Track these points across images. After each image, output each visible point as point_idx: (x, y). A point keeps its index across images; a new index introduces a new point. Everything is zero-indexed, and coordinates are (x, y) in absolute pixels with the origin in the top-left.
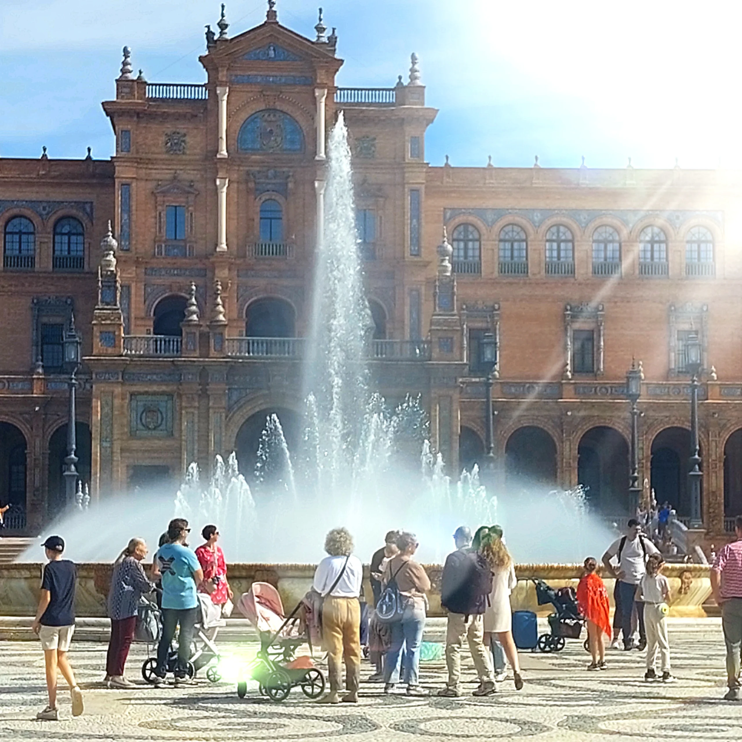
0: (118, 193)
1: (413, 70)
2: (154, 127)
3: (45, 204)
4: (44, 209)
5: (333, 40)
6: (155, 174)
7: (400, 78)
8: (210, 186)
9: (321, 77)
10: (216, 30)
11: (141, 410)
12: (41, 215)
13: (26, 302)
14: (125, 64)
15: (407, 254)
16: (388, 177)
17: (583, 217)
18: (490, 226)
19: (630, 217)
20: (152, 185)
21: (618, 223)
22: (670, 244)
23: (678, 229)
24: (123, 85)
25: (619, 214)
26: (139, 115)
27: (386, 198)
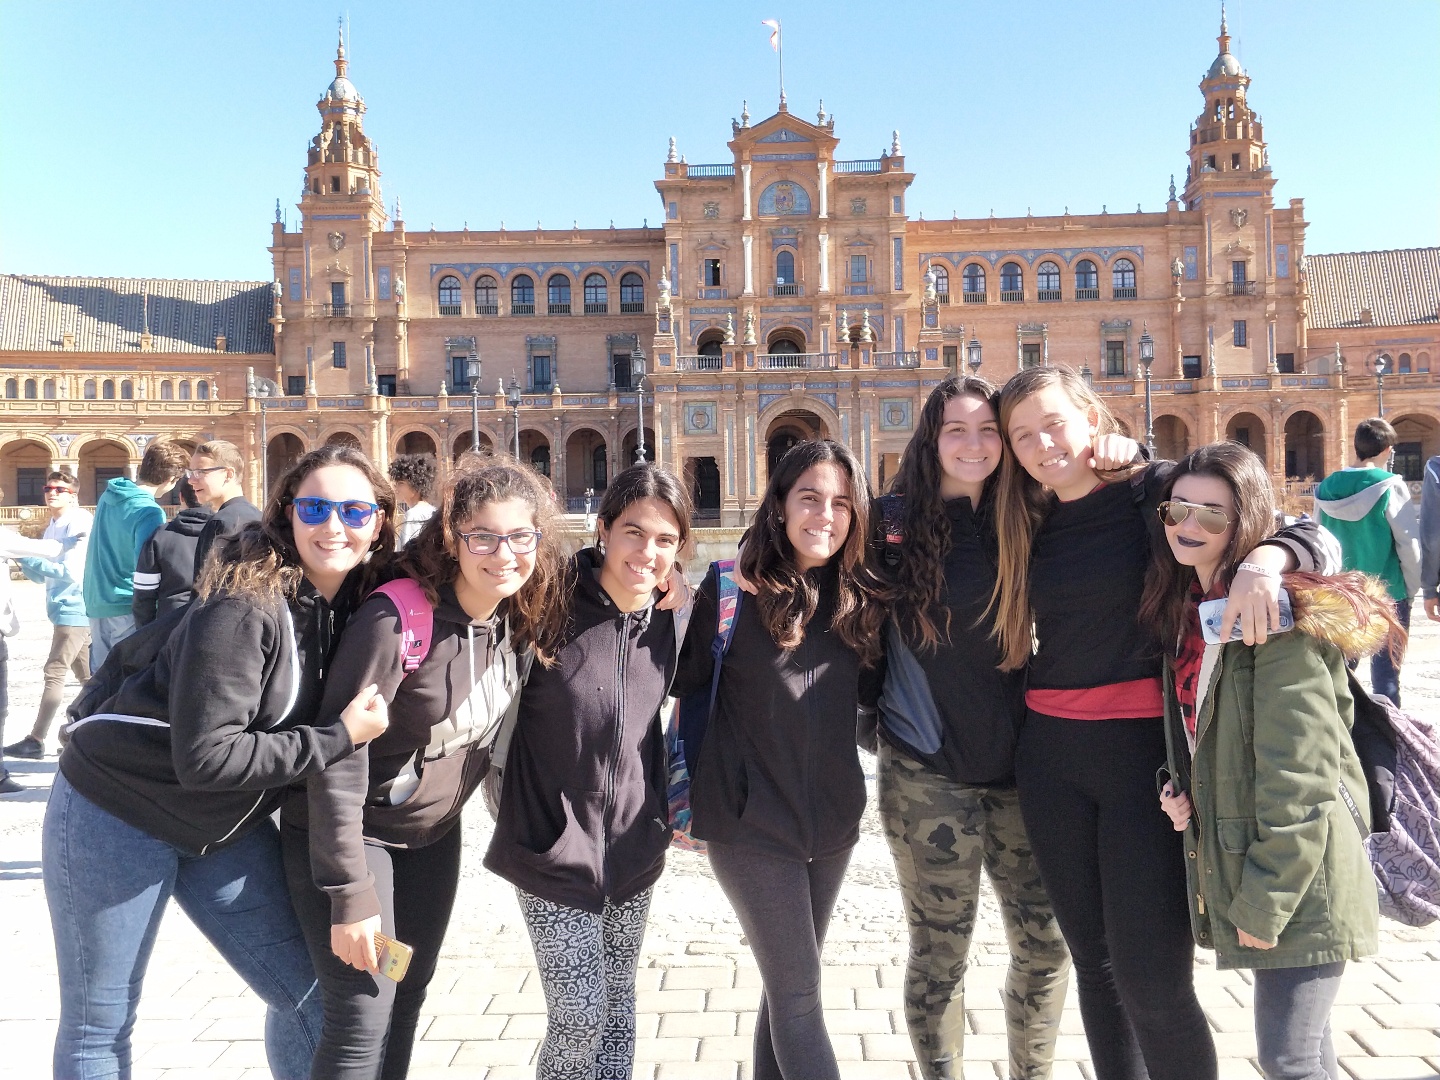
0: (669, 249)
1: (894, 145)
2: (695, 198)
3: (613, 264)
4: (613, 267)
5: (831, 125)
6: (696, 235)
7: (885, 150)
8: (738, 243)
9: (823, 153)
10: (740, 121)
11: (692, 414)
12: (611, 272)
13: (602, 338)
14: (671, 151)
15: (893, 289)
16: (876, 229)
17: (1030, 255)
18: (956, 265)
19: (1068, 254)
20: (694, 244)
21: (1058, 259)
22: (1100, 274)
23: (1106, 262)
24: (670, 167)
25: (1059, 252)
26: (683, 190)
27: (875, 246)
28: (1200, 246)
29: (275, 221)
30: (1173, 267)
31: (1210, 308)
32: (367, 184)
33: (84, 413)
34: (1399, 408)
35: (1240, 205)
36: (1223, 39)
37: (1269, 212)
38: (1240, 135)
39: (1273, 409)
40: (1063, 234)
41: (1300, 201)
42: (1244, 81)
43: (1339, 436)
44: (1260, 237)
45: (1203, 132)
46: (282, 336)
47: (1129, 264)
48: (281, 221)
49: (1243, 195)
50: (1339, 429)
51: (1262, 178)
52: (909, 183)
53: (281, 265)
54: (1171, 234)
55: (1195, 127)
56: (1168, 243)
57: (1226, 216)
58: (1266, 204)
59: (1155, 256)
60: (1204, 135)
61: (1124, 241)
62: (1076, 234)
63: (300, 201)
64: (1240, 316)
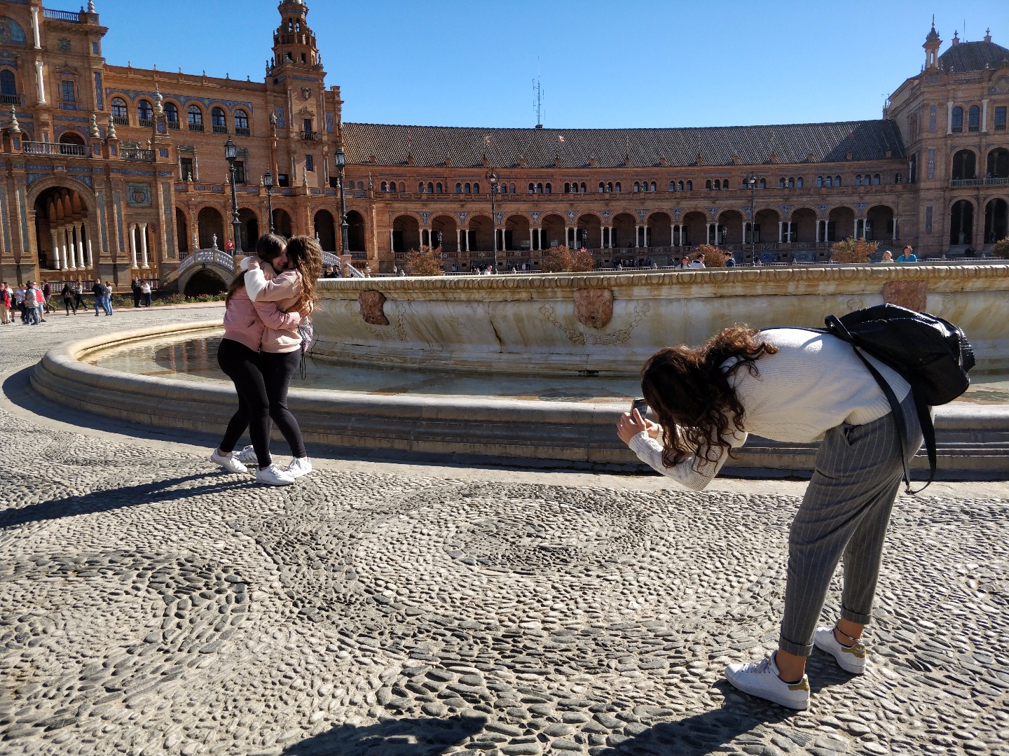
16: (80, 64)
17: (182, 99)
19: (206, 102)
22: (227, 118)
23: (230, 110)
25: (200, 99)
27: (80, 76)
28: (285, 108)
30: (271, 118)
31: (293, 146)
34: (398, 212)
35: (307, 85)
37: (323, 92)
38: (304, 43)
40: (202, 88)
41: (338, 88)
42: (305, 9)
43: (372, 226)
44: (318, 106)
45: (282, 37)
47: (245, 115)
49: (308, 79)
50: (372, 222)
51: (318, 71)
52: (103, 34)
54: (268, 97)
55: (276, 33)
56: (267, 103)
57: (300, 91)
58: (321, 87)
59: (260, 111)
60: (284, 39)
61: (241, 98)
62: (212, 89)
64: (310, 152)
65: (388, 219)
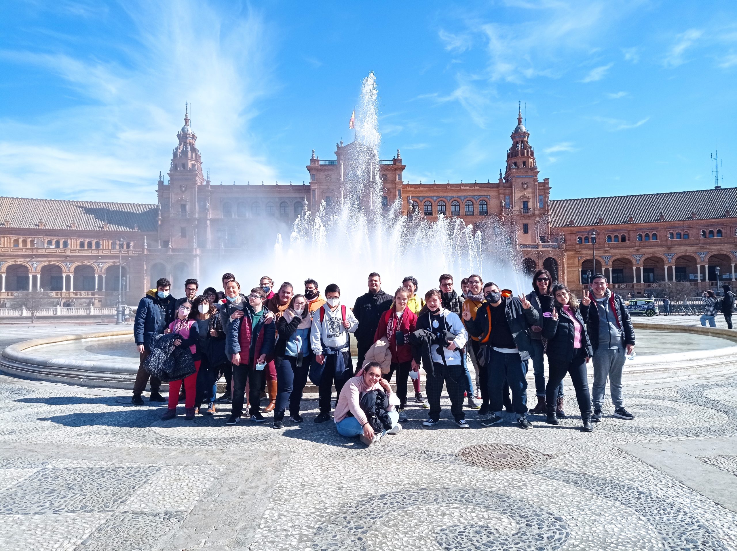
0: (312, 193)
1: (398, 154)
2: (322, 173)
3: (291, 198)
6: (322, 187)
7: (394, 157)
8: (338, 190)
10: (339, 144)
12: (290, 201)
14: (313, 155)
16: (391, 186)
17: (448, 198)
18: (421, 202)
19: (463, 198)
20: (321, 190)
21: (459, 200)
22: (475, 206)
23: (476, 201)
24: (312, 161)
25: (459, 197)
26: (317, 170)
27: (391, 192)
28: (511, 195)
29: (159, 180)
30: (501, 203)
31: (515, 219)
32: (196, 167)
33: (76, 254)
34: (586, 256)
35: (526, 180)
36: (520, 119)
37: (537, 183)
38: (526, 155)
39: (539, 257)
40: (461, 191)
41: (548, 179)
42: (527, 135)
43: (563, 267)
44: (533, 192)
45: (512, 153)
46: (161, 225)
47: (485, 202)
48: (162, 180)
49: (527, 177)
50: (563, 264)
51: (534, 170)
52: (403, 169)
53: (160, 197)
54: (500, 191)
55: (509, 152)
56: (499, 194)
57: (520, 184)
58: (535, 180)
59: (495, 199)
60: (513, 154)
61: (483, 194)
62: (466, 190)
63: (169, 172)
64: (525, 222)
65: (578, 262)
